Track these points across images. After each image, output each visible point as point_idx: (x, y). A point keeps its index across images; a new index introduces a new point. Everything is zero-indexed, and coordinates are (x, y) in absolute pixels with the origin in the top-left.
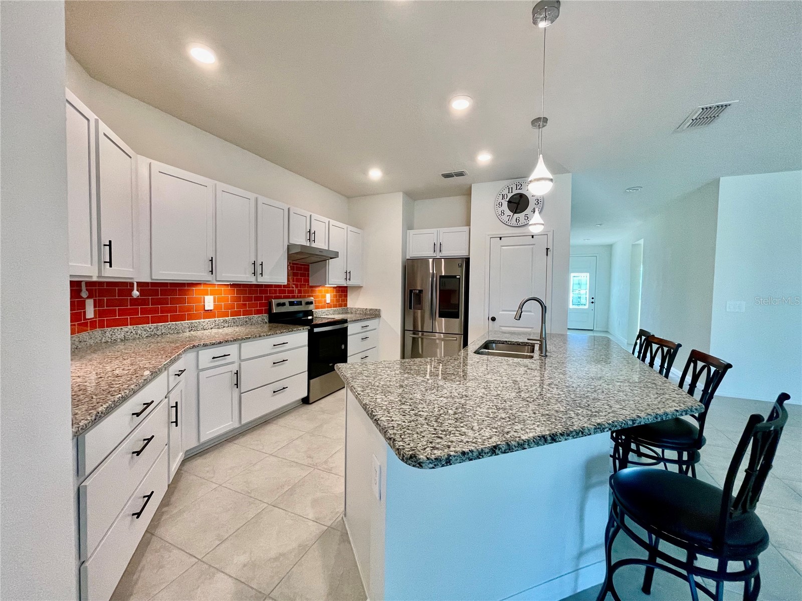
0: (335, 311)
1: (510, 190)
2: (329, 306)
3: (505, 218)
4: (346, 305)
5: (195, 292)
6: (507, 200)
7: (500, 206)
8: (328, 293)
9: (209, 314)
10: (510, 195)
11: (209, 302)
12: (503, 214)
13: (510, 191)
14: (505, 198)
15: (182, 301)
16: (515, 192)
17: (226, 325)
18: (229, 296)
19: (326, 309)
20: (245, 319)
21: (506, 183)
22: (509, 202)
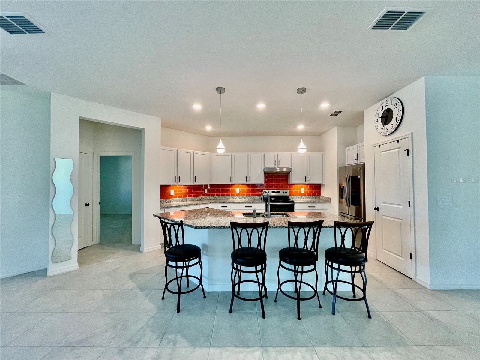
0: (308, 197)
1: (381, 107)
2: (303, 194)
3: (380, 130)
4: (320, 195)
5: (233, 187)
6: (381, 116)
7: (377, 122)
8: (303, 188)
9: (238, 194)
10: (382, 112)
11: (238, 191)
12: (378, 128)
13: (382, 109)
14: (379, 115)
15: (230, 190)
16: (385, 108)
17: (244, 198)
18: (246, 188)
19: (301, 196)
20: (251, 197)
21: (379, 104)
22: (382, 117)
